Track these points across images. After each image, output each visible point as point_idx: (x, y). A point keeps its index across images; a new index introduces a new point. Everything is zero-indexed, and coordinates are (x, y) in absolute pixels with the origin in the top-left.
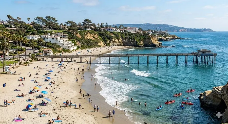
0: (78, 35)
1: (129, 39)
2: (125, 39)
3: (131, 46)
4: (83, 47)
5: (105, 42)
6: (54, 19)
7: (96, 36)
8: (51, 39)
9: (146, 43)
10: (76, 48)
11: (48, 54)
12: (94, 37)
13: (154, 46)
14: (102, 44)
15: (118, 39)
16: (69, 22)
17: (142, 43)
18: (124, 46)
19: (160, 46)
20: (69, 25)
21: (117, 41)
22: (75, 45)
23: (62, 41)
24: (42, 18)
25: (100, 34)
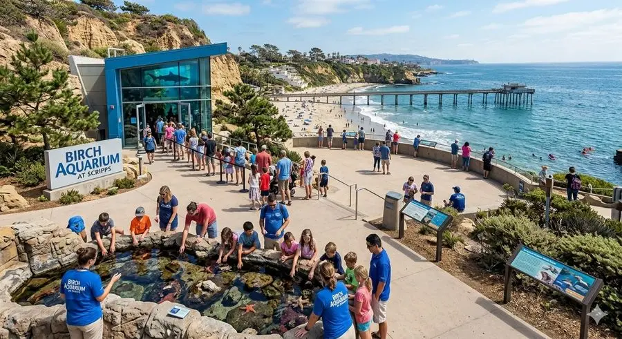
0: (307, 69)
1: (373, 73)
2: (368, 74)
3: (376, 83)
4: (315, 84)
5: (342, 78)
6: (274, 47)
7: (329, 70)
8: (275, 74)
9: (397, 79)
10: (306, 85)
11: (280, 92)
12: (326, 71)
13: (409, 82)
14: (337, 80)
15: (358, 74)
16: (291, 52)
17: (392, 78)
18: (366, 84)
19: (418, 83)
20: (292, 55)
21: (356, 76)
22: (306, 81)
23: (290, 77)
24: (258, 47)
25: (334, 67)
